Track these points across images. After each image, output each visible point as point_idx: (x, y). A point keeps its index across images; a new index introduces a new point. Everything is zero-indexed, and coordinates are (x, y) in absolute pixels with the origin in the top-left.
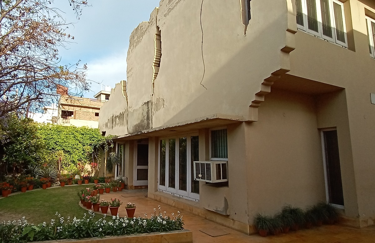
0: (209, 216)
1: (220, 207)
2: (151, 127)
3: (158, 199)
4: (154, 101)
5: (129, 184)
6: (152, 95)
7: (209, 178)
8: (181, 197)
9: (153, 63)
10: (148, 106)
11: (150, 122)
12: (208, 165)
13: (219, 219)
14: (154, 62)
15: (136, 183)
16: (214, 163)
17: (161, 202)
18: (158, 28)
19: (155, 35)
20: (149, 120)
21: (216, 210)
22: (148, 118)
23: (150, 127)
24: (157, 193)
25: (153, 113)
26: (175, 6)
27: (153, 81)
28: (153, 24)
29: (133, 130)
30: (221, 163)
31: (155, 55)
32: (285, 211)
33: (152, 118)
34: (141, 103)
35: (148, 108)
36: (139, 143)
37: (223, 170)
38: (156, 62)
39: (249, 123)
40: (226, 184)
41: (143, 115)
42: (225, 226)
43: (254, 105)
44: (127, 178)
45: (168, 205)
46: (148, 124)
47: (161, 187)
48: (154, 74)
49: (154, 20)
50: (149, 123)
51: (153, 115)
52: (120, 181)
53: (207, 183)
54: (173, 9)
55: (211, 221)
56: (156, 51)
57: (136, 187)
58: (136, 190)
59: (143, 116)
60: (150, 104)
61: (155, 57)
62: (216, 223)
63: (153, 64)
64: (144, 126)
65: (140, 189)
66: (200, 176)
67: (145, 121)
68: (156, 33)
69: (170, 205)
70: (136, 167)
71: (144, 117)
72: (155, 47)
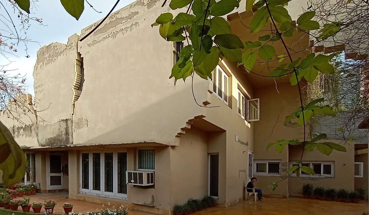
0: (137, 208)
1: (148, 201)
2: (71, 142)
3: (82, 199)
4: (75, 119)
5: (42, 188)
6: (73, 114)
7: (141, 182)
8: (107, 196)
9: (73, 85)
10: (67, 123)
11: (70, 137)
12: (141, 175)
13: (145, 209)
14: (74, 85)
15: (49, 187)
16: (145, 173)
17: (85, 201)
18: (79, 54)
19: (76, 60)
20: (69, 136)
21: (144, 204)
22: (67, 133)
23: (69, 142)
24: (79, 195)
25: (73, 130)
26: (101, 40)
27: (73, 102)
28: (72, 49)
29: (46, 142)
30: (150, 173)
31: (76, 78)
32: (189, 202)
33: (72, 134)
34: (56, 120)
35: (67, 125)
36: (52, 154)
37: (151, 177)
38: (76, 85)
39: (173, 147)
40: (153, 187)
41: (60, 130)
42: (151, 213)
43: (179, 135)
44: (40, 184)
45: (94, 203)
46: (67, 139)
48: (74, 96)
49: (73, 45)
50: (69, 139)
51: (73, 132)
52: (32, 187)
53: (135, 186)
54: (99, 42)
55: (138, 211)
56: (76, 75)
57: (50, 191)
58: (50, 194)
59: (60, 132)
60: (69, 122)
61: (75, 80)
62: (143, 212)
63: (73, 87)
64: (62, 140)
65: (54, 192)
66: (133, 181)
67: (63, 136)
68: (77, 59)
69: (95, 203)
70: (49, 175)
71: (61, 132)
72: (76, 71)
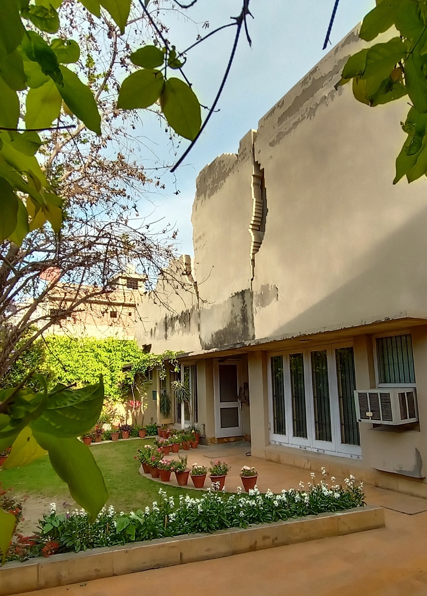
0: (384, 481)
1: (408, 465)
2: (251, 335)
3: (274, 458)
4: (256, 289)
5: (209, 435)
6: (252, 279)
7: (388, 416)
8: (320, 451)
9: (251, 224)
10: (243, 298)
11: (250, 326)
12: (386, 398)
13: (403, 486)
14: (252, 222)
15: (219, 432)
16: (394, 391)
17: (281, 463)
18: (257, 165)
19: (252, 177)
20: (247, 323)
21: (400, 471)
22: (245, 319)
23: (249, 335)
24: (269, 447)
25: (254, 311)
26: (291, 129)
27: (251, 255)
28: (246, 158)
29: (213, 340)
30: (405, 391)
31: (254, 211)
33: (253, 319)
34: (227, 294)
35: (244, 302)
36: (222, 364)
37: (409, 402)
38: (255, 223)
40: (414, 427)
41: (233, 313)
42: (418, 496)
44: (204, 426)
45: (296, 467)
46: (246, 329)
47: (278, 438)
48: (253, 244)
49: (247, 151)
50: (248, 329)
51: (254, 315)
52: (193, 431)
53: (375, 425)
54: (287, 133)
55: (388, 489)
56: (254, 203)
57: (221, 441)
58: (221, 445)
59: (233, 316)
60: (247, 296)
61: (254, 214)
62: (399, 492)
63: (251, 227)
64: (237, 333)
65: (226, 442)
66: (369, 414)
67: (238, 324)
68: (254, 174)
69: (299, 468)
70: (218, 405)
71: (235, 318)
72: (253, 197)
